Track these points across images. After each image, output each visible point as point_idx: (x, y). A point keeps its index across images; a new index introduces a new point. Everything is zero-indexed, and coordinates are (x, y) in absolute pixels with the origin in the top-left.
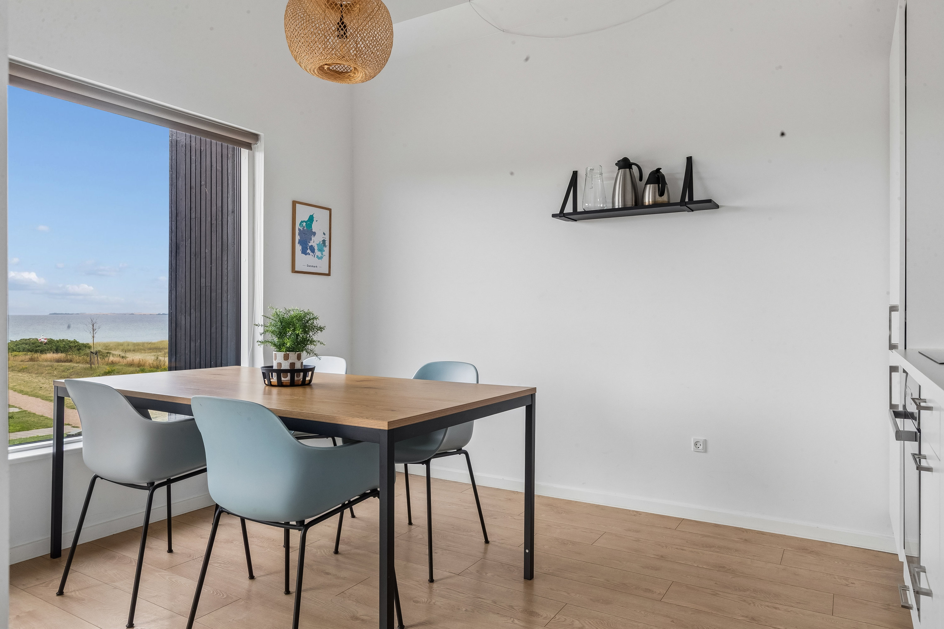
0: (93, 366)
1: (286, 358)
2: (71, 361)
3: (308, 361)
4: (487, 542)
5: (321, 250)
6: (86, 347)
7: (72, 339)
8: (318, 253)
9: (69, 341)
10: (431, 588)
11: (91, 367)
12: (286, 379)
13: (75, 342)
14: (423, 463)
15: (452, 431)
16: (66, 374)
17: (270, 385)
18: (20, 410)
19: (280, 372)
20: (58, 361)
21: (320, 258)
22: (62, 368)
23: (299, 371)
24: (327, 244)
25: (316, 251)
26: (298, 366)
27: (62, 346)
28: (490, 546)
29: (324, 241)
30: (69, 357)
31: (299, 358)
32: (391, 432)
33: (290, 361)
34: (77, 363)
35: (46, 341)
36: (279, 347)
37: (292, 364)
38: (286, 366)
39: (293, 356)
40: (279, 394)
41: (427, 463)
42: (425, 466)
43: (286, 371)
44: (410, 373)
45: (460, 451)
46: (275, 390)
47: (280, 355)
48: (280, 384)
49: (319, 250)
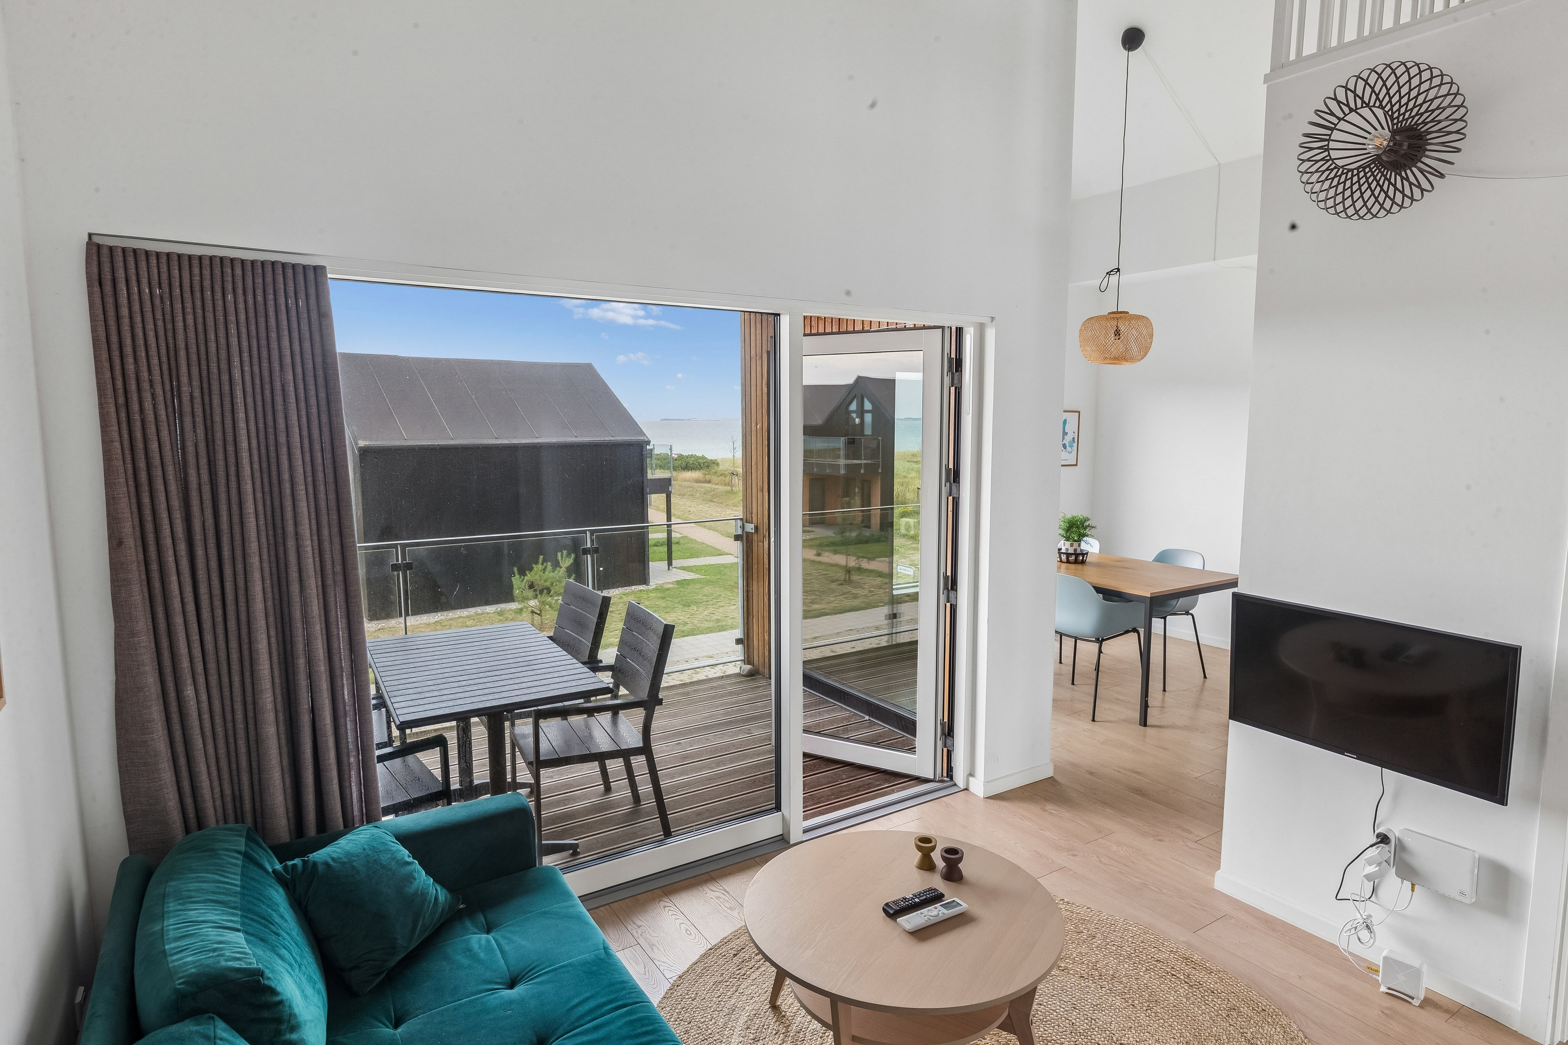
0: (734, 488)
1: (1072, 545)
2: (709, 482)
3: (1084, 546)
4: (1205, 677)
5: (1071, 446)
6: (714, 463)
7: (700, 455)
8: (1068, 449)
9: (698, 457)
10: (1164, 695)
11: (732, 490)
12: (1072, 558)
13: (703, 457)
14: (1161, 618)
15: (1182, 601)
16: (708, 496)
17: (1061, 561)
18: (681, 535)
19: (1068, 555)
20: (698, 481)
21: (1070, 453)
22: (703, 490)
23: (1079, 554)
24: (1077, 440)
25: (1067, 447)
26: (1078, 551)
27: (691, 462)
28: (1207, 680)
29: (1074, 438)
30: (708, 477)
31: (1079, 545)
32: (1151, 598)
33: (1074, 547)
34: (716, 484)
35: (676, 456)
36: (1067, 539)
37: (1075, 550)
38: (1071, 551)
39: (1076, 544)
40: (1067, 569)
41: (1165, 618)
42: (1163, 620)
43: (1072, 554)
44: (1150, 556)
45: (1187, 613)
46: (1064, 565)
47: (1068, 543)
48: (1068, 562)
49: (1070, 446)
